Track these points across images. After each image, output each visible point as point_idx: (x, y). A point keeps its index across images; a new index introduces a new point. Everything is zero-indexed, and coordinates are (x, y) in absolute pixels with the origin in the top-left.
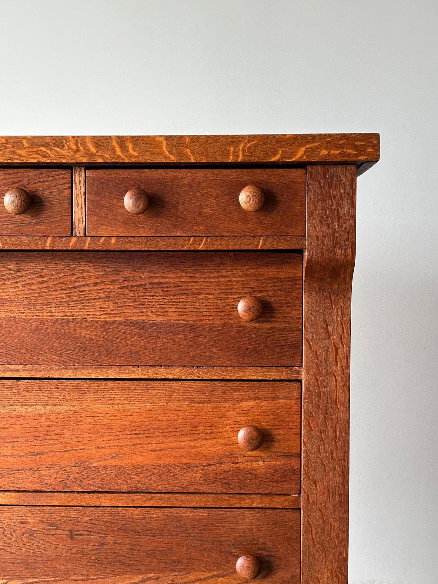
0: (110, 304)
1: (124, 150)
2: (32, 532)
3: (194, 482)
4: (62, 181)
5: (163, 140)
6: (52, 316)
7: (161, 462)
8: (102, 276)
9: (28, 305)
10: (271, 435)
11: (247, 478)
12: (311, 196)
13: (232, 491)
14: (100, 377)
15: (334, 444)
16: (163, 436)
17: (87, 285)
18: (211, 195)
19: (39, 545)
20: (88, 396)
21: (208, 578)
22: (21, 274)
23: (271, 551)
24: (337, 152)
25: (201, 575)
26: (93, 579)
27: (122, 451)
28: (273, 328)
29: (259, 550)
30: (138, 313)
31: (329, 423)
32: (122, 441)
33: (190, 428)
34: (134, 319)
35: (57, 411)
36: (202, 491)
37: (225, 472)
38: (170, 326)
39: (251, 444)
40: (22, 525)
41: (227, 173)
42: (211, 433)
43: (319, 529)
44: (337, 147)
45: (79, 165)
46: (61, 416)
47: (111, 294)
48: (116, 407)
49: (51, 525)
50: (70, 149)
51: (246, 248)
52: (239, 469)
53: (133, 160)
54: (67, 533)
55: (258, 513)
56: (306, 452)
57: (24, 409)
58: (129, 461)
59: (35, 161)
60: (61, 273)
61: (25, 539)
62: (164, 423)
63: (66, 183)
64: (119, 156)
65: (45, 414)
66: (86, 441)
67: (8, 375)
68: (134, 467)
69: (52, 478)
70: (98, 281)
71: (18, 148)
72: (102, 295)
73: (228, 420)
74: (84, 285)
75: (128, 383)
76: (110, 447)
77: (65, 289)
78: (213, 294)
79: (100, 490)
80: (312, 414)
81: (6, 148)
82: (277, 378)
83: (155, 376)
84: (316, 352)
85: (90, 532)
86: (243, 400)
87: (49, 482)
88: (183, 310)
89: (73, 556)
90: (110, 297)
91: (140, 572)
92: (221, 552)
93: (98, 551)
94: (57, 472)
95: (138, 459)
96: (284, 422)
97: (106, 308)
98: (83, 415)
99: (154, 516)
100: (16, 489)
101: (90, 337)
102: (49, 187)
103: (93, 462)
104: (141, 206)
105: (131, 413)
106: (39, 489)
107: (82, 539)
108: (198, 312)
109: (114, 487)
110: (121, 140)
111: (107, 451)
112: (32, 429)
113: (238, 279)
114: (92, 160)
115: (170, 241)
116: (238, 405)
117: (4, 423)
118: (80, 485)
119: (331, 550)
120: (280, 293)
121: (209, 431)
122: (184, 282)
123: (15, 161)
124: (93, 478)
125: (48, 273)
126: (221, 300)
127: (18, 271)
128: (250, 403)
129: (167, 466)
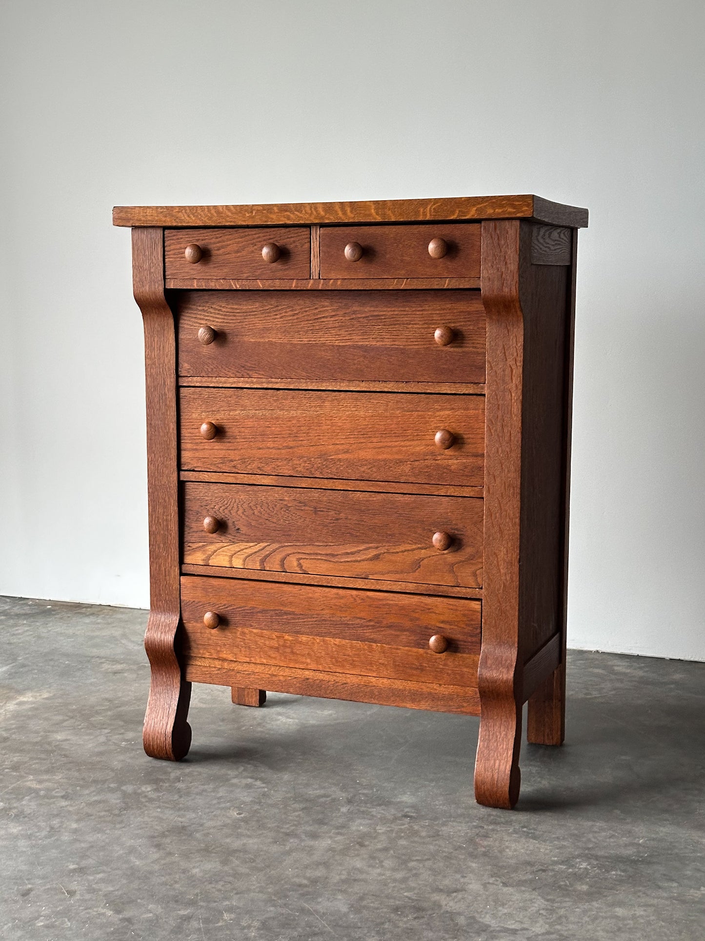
0: (342, 332)
1: (345, 213)
2: (287, 507)
3: (404, 474)
4: (304, 237)
5: (371, 204)
6: (301, 341)
7: (380, 457)
8: (337, 310)
9: (284, 332)
10: (463, 438)
11: (444, 473)
12: (485, 246)
13: (433, 482)
14: (335, 389)
16: (381, 437)
17: (326, 317)
18: (410, 246)
19: (293, 517)
20: (327, 404)
21: (414, 550)
22: (280, 308)
23: (462, 531)
24: (500, 211)
25: (409, 547)
26: (330, 545)
27: (351, 448)
28: (463, 352)
29: (451, 529)
30: (363, 339)
31: (506, 430)
32: (352, 440)
33: (401, 432)
34: (360, 343)
35: (304, 415)
36: (410, 481)
37: (427, 467)
38: (386, 349)
39: (444, 443)
40: (281, 502)
41: (422, 228)
42: (417, 435)
43: (497, 515)
44: (501, 206)
45: (315, 225)
46: (307, 419)
47: (343, 324)
48: (347, 413)
49: (301, 502)
50: (307, 213)
51: (436, 287)
52: (438, 465)
53: (351, 220)
54: (312, 509)
55: (452, 500)
56: (487, 452)
57: (281, 413)
58: (356, 455)
59: (283, 222)
60: (307, 307)
61: (283, 513)
62: (382, 427)
63: (307, 238)
64: (340, 218)
65: (296, 416)
66: (325, 438)
67: (270, 386)
68: (360, 460)
69: (301, 467)
70: (334, 313)
71: (271, 213)
72: (337, 325)
73: (431, 425)
74: (323, 317)
75: (356, 394)
76: (343, 444)
77: (310, 320)
78: (418, 324)
79: (336, 477)
80: (492, 422)
81: (263, 213)
82: (467, 392)
83: (374, 390)
84: (496, 372)
85: (329, 509)
86: (441, 410)
87: (299, 469)
88: (396, 337)
89: (317, 527)
90: (343, 326)
91: (364, 543)
92: (424, 529)
93: (334, 524)
94: (305, 462)
95: (363, 454)
96: (473, 429)
97: (339, 335)
98: (323, 419)
99: (375, 499)
100: (276, 474)
101: (328, 358)
102: (294, 242)
103: (331, 456)
104: (356, 256)
105: (357, 418)
106: (292, 474)
107: (323, 515)
108: (407, 338)
109: (345, 476)
110: (342, 205)
111: (341, 447)
112: (287, 428)
113: (438, 312)
114: (323, 221)
115: (379, 282)
116: (438, 413)
117: (268, 423)
118: (321, 473)
120: (469, 323)
121: (415, 434)
122: (397, 315)
123: (269, 223)
124: (330, 468)
125: (299, 308)
126: (423, 328)
127: (277, 306)
128: (447, 412)
129: (384, 460)
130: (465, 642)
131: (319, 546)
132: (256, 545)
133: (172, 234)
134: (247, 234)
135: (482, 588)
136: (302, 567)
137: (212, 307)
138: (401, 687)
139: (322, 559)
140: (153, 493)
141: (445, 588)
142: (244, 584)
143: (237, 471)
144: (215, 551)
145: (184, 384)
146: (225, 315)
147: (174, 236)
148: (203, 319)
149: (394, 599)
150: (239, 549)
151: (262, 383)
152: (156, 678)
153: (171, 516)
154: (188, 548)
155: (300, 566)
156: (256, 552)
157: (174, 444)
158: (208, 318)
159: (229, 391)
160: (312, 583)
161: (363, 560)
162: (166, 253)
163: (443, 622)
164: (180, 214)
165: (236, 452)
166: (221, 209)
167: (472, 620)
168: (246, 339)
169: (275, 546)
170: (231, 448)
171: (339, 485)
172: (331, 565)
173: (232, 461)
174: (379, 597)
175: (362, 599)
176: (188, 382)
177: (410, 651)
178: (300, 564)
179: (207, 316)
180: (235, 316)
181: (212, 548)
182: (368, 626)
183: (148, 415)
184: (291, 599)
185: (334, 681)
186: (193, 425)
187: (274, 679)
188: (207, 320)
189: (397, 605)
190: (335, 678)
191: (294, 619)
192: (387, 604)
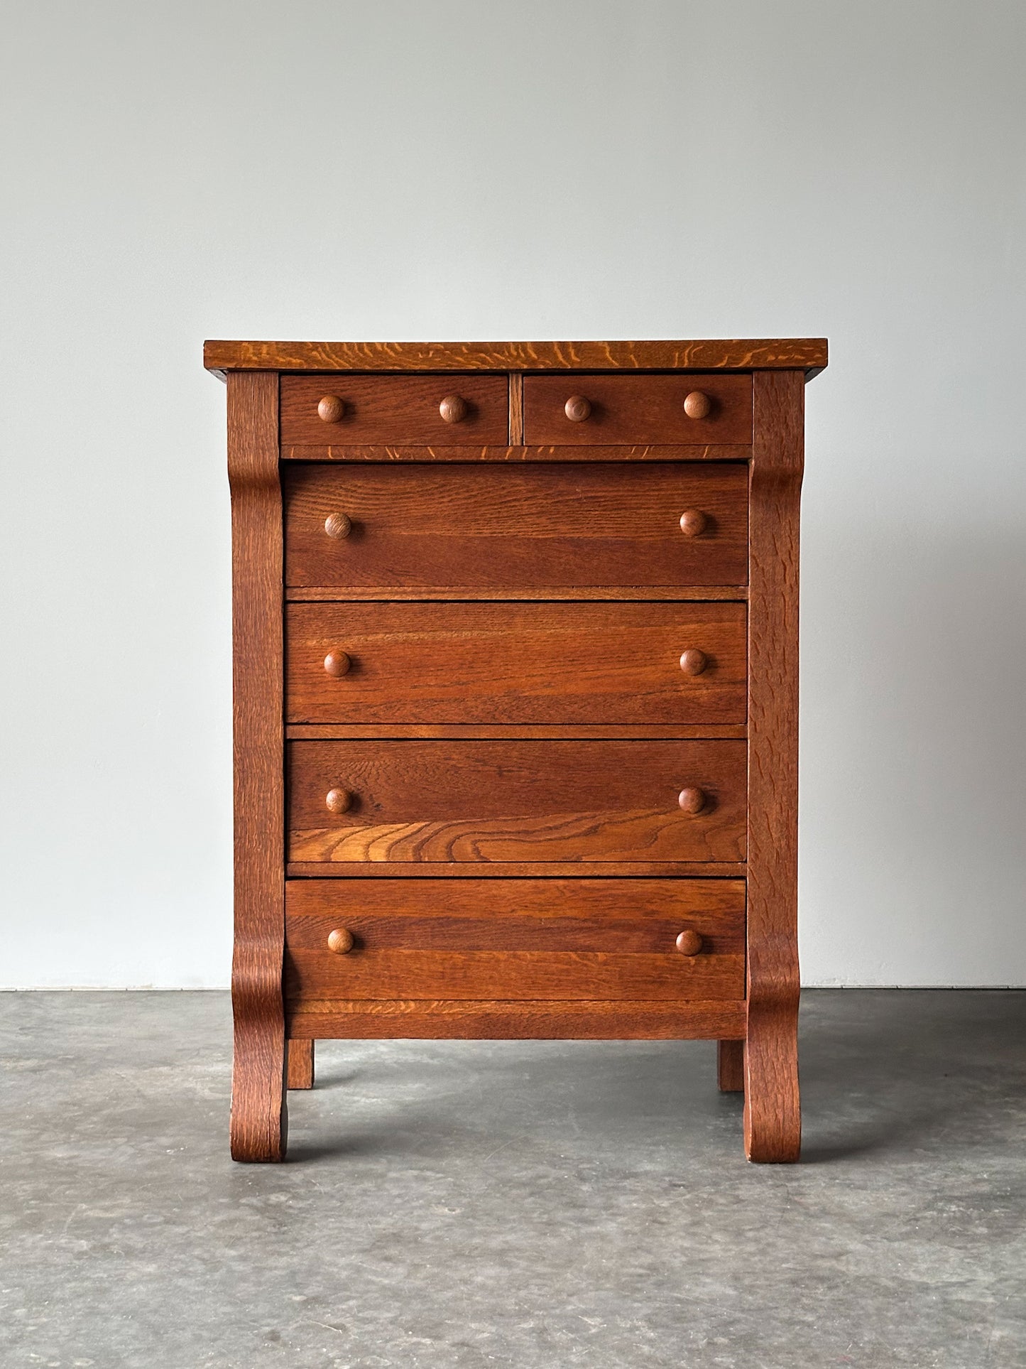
0: (543, 519)
1: (567, 357)
2: (456, 769)
3: (633, 713)
4: (498, 388)
5: (606, 345)
6: (480, 533)
7: (597, 691)
8: (535, 491)
9: (454, 521)
10: (716, 660)
11: (689, 708)
12: (758, 403)
13: (674, 721)
14: (532, 599)
15: (782, 667)
16: (599, 662)
17: (519, 500)
18: (654, 402)
19: (465, 783)
20: (518, 620)
21: (648, 816)
22: (448, 488)
24: (784, 358)
26: (523, 819)
27: (554, 680)
28: (716, 545)
29: (703, 784)
30: (573, 529)
31: (777, 645)
32: (554, 668)
33: (628, 654)
34: (568, 535)
35: (484, 636)
36: (641, 722)
37: (666, 700)
38: (607, 542)
39: (694, 667)
40: (446, 762)
41: (669, 378)
42: (651, 659)
43: (767, 759)
44: (784, 352)
45: (517, 372)
46: (488, 642)
47: (544, 509)
48: (548, 632)
49: (477, 760)
50: (511, 355)
51: (691, 457)
52: (681, 697)
53: (576, 366)
54: (495, 769)
55: (701, 744)
56: (753, 677)
57: (449, 634)
58: (563, 690)
59: (474, 368)
60: (490, 487)
61: (449, 778)
62: (598, 648)
63: (503, 390)
64: (561, 362)
65: (471, 639)
66: (516, 668)
67: (432, 597)
68: (568, 696)
69: (479, 709)
70: (530, 495)
71: (456, 354)
72: (534, 510)
73: (670, 645)
74: (515, 500)
75: (562, 606)
76: (541, 675)
77: (495, 505)
78: (653, 508)
79: (530, 722)
80: (759, 636)
81: (445, 354)
82: (722, 598)
83: (591, 598)
84: (763, 569)
85: (520, 767)
86: (684, 623)
87: (476, 713)
88: (622, 526)
89: (502, 794)
90: (543, 512)
91: (574, 811)
92: (662, 787)
93: (529, 788)
94: (485, 703)
95: (571, 688)
96: (729, 647)
97: (538, 524)
98: (512, 641)
99: (590, 749)
100: (441, 721)
101: (521, 556)
102: (485, 395)
103: (524, 692)
104: (583, 414)
105: (564, 638)
106: (464, 721)
107: (511, 776)
108: (637, 528)
109: (546, 719)
110: (563, 345)
111: (539, 680)
112: (457, 657)
113: (680, 492)
114: (533, 367)
115: (610, 451)
116: (679, 628)
117: (427, 650)
118: (509, 717)
119: (780, 783)
120: (724, 506)
121: (649, 657)
122: (621, 496)
123: (453, 368)
124: (523, 709)
125: (477, 487)
126: (661, 514)
127: (444, 485)
128: (693, 626)
129: (603, 695)
130: (723, 938)
131: (505, 820)
132: (407, 826)
133: (294, 382)
134: (412, 383)
135: (746, 862)
136: (479, 853)
137: (341, 488)
138: (630, 1011)
139: (509, 839)
140: (241, 759)
141: (695, 866)
142: (391, 884)
143: (377, 720)
144: (342, 840)
145: (296, 599)
146: (364, 499)
147: (296, 384)
148: (326, 504)
149: (621, 887)
150: (381, 835)
151: (421, 593)
152: (243, 1040)
153: (272, 791)
154: (296, 838)
155: (477, 851)
156: (407, 837)
157: (278, 686)
158: (335, 503)
159: (366, 606)
160: (497, 875)
161: (574, 836)
162: (282, 408)
163: (691, 913)
164: (314, 353)
165: (377, 693)
166: (380, 348)
167: (733, 906)
168: (395, 531)
169: (437, 826)
170: (369, 688)
171: (537, 733)
172: (526, 847)
173: (369, 706)
174: (598, 887)
175: (573, 891)
176: (302, 595)
177: (642, 958)
178: (477, 849)
179: (334, 500)
180: (378, 499)
181: (335, 836)
182: (581, 929)
183: (235, 644)
184: (465, 901)
185: (530, 1012)
186: (308, 657)
187: (436, 1019)
188: (332, 505)
189: (624, 895)
190: (530, 1009)
191: (468, 928)
192: (610, 895)
